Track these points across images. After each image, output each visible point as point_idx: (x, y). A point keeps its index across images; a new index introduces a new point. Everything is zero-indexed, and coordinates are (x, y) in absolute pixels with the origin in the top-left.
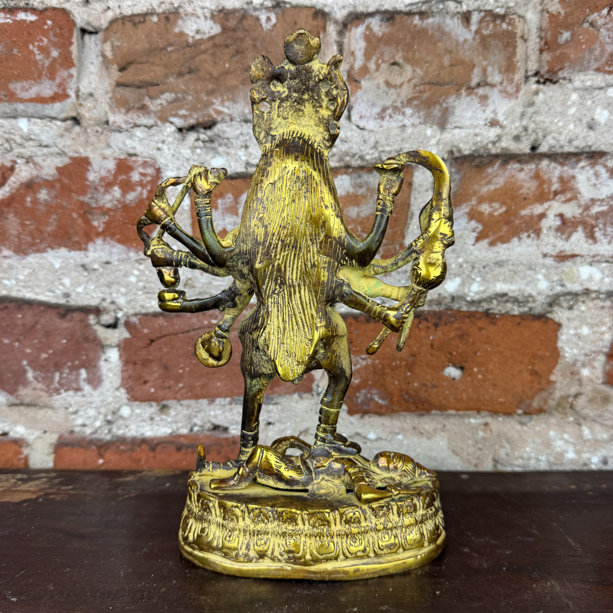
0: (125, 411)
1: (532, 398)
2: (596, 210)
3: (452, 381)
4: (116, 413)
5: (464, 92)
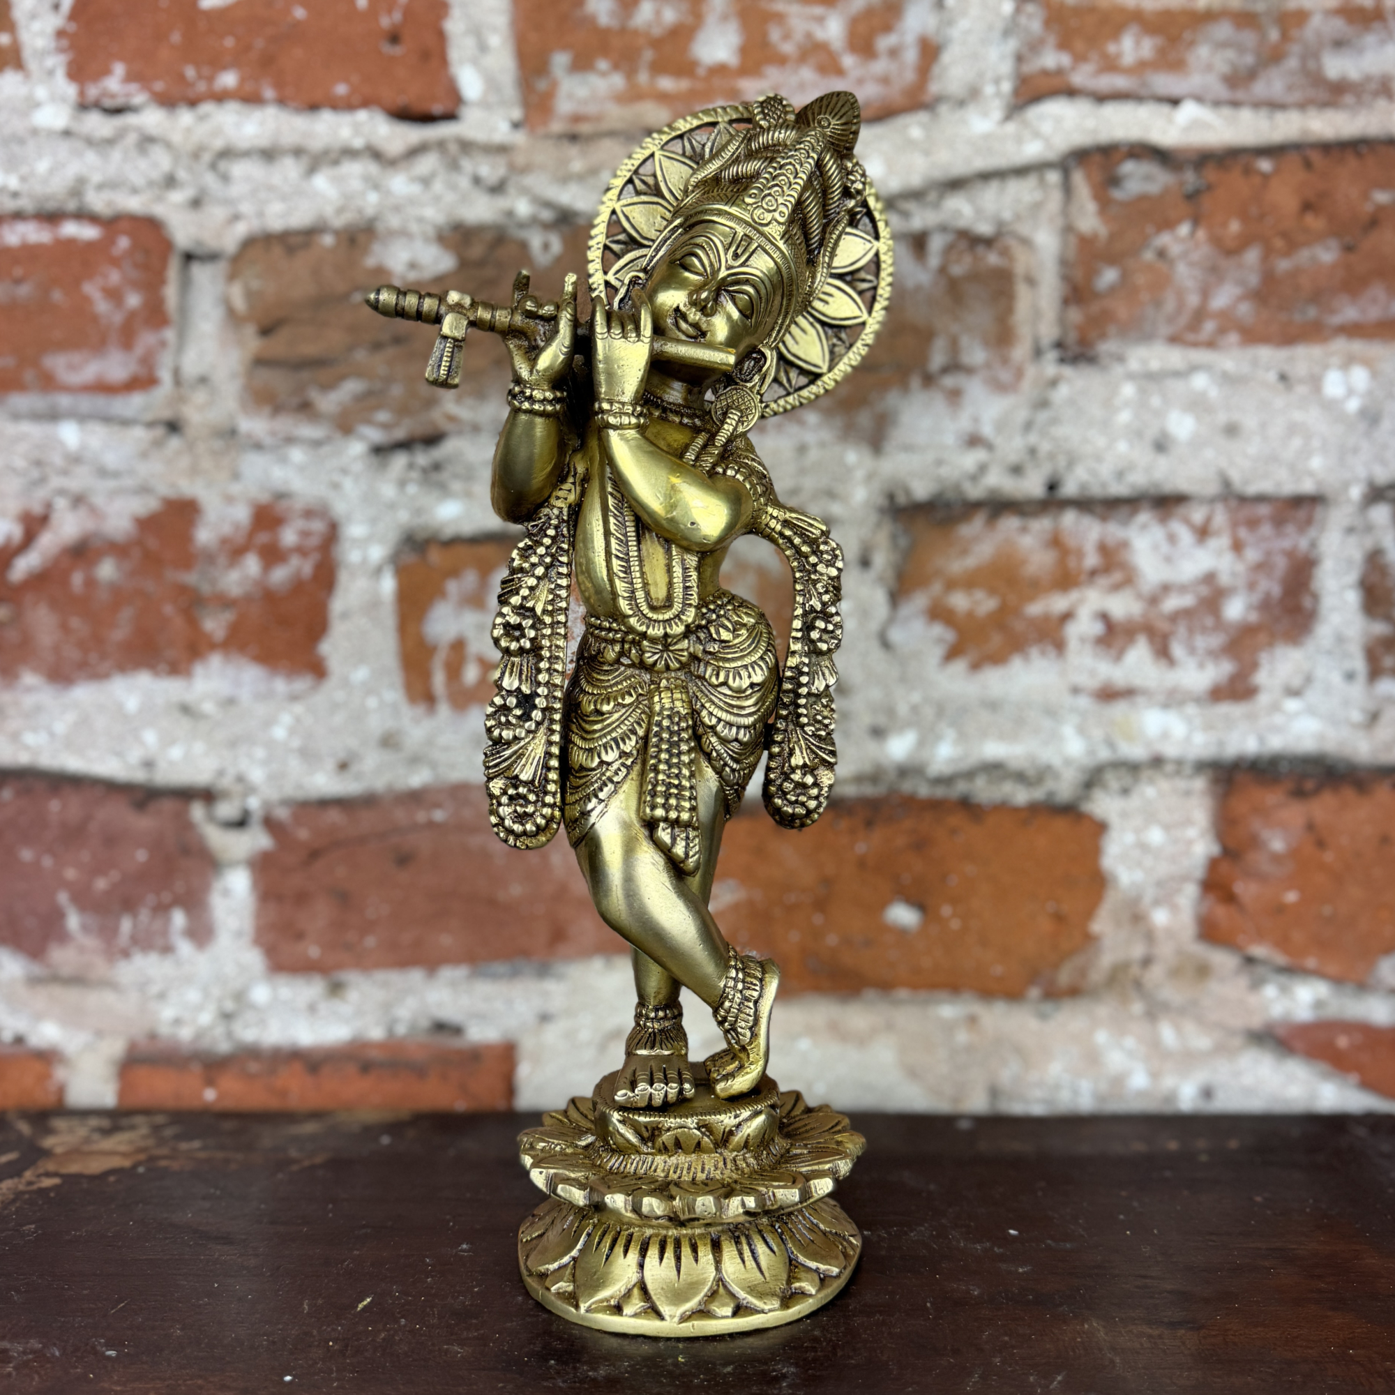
0: (260, 994)
1: (1056, 966)
2: (1172, 603)
3: (901, 933)
4: (240, 997)
5: (915, 382)
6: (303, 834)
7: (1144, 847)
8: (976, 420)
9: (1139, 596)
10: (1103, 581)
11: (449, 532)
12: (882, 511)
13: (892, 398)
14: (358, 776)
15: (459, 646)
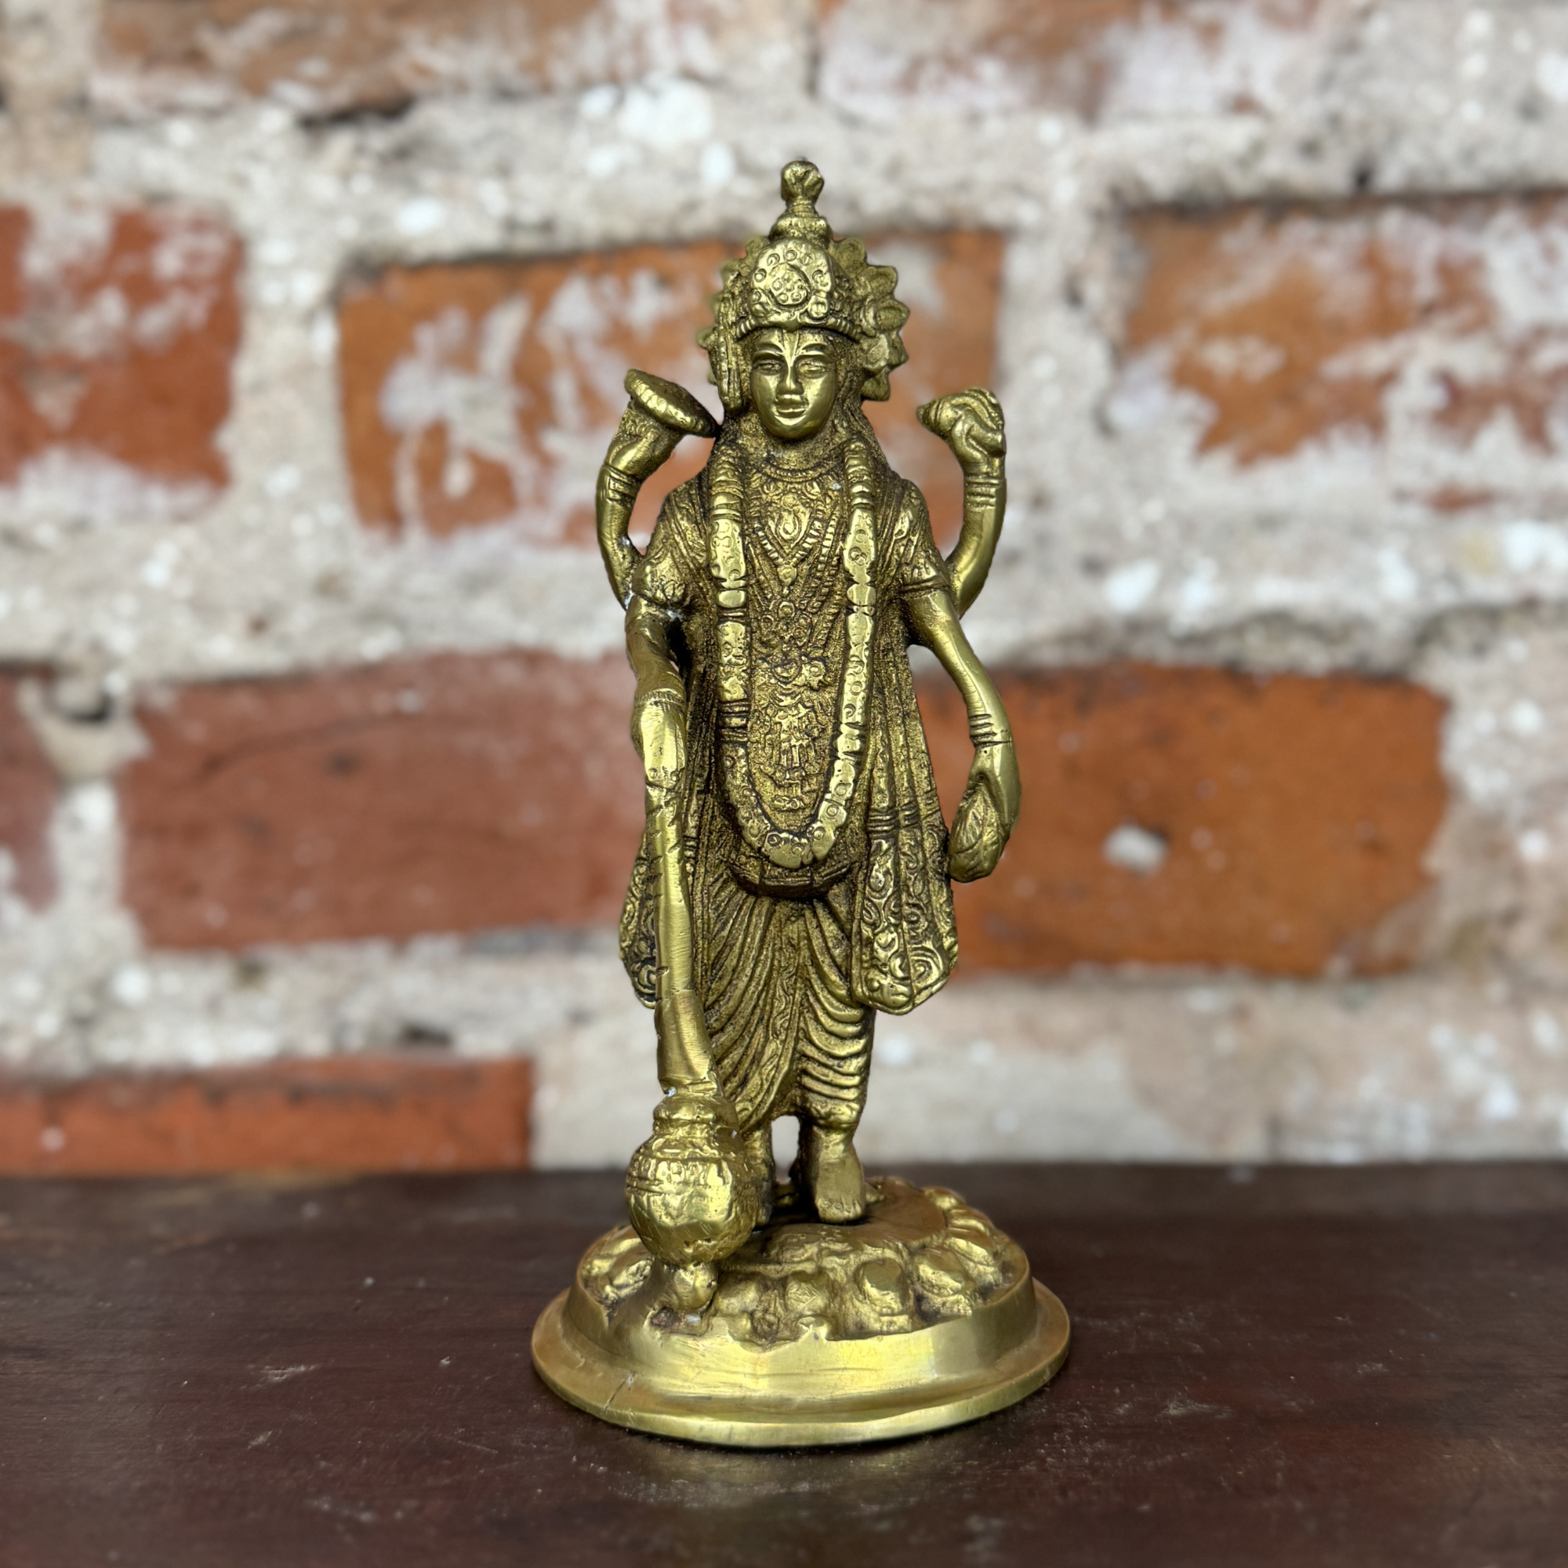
0: (132, 984)
1: (1372, 924)
2: (1549, 357)
3: (1131, 875)
4: (101, 988)
5: (1151, 14)
6: (196, 732)
7: (1506, 736)
8: (1245, 72)
9: (1499, 344)
10: (1443, 322)
11: (420, 251)
12: (1098, 216)
13: (1115, 38)
14: (284, 642)
15: (437, 433)
